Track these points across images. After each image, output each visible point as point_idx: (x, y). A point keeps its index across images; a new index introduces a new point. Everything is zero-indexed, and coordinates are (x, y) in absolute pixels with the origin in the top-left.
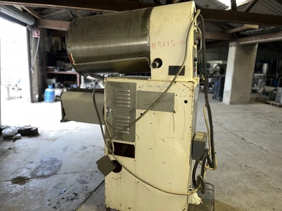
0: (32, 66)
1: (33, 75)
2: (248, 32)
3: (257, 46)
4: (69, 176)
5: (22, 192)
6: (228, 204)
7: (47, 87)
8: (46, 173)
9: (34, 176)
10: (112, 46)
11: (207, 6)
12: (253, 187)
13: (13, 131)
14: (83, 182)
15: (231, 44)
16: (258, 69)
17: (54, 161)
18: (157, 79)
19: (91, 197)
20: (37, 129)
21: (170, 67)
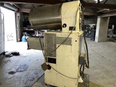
0: (17, 27)
1: (17, 31)
2: (105, 12)
3: (109, 18)
4: (31, 71)
5: (12, 77)
6: (95, 83)
7: (23, 36)
8: (22, 70)
9: (17, 71)
10: (47, 19)
11: (88, 1)
12: (106, 76)
13: (10, 53)
14: (37, 74)
15: (98, 17)
16: (110, 27)
17: (25, 65)
18: (65, 32)
19: (39, 79)
20: (19, 53)
21: (70, 27)
